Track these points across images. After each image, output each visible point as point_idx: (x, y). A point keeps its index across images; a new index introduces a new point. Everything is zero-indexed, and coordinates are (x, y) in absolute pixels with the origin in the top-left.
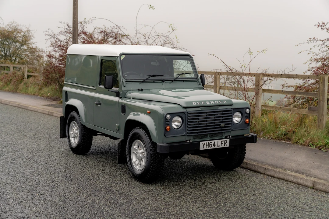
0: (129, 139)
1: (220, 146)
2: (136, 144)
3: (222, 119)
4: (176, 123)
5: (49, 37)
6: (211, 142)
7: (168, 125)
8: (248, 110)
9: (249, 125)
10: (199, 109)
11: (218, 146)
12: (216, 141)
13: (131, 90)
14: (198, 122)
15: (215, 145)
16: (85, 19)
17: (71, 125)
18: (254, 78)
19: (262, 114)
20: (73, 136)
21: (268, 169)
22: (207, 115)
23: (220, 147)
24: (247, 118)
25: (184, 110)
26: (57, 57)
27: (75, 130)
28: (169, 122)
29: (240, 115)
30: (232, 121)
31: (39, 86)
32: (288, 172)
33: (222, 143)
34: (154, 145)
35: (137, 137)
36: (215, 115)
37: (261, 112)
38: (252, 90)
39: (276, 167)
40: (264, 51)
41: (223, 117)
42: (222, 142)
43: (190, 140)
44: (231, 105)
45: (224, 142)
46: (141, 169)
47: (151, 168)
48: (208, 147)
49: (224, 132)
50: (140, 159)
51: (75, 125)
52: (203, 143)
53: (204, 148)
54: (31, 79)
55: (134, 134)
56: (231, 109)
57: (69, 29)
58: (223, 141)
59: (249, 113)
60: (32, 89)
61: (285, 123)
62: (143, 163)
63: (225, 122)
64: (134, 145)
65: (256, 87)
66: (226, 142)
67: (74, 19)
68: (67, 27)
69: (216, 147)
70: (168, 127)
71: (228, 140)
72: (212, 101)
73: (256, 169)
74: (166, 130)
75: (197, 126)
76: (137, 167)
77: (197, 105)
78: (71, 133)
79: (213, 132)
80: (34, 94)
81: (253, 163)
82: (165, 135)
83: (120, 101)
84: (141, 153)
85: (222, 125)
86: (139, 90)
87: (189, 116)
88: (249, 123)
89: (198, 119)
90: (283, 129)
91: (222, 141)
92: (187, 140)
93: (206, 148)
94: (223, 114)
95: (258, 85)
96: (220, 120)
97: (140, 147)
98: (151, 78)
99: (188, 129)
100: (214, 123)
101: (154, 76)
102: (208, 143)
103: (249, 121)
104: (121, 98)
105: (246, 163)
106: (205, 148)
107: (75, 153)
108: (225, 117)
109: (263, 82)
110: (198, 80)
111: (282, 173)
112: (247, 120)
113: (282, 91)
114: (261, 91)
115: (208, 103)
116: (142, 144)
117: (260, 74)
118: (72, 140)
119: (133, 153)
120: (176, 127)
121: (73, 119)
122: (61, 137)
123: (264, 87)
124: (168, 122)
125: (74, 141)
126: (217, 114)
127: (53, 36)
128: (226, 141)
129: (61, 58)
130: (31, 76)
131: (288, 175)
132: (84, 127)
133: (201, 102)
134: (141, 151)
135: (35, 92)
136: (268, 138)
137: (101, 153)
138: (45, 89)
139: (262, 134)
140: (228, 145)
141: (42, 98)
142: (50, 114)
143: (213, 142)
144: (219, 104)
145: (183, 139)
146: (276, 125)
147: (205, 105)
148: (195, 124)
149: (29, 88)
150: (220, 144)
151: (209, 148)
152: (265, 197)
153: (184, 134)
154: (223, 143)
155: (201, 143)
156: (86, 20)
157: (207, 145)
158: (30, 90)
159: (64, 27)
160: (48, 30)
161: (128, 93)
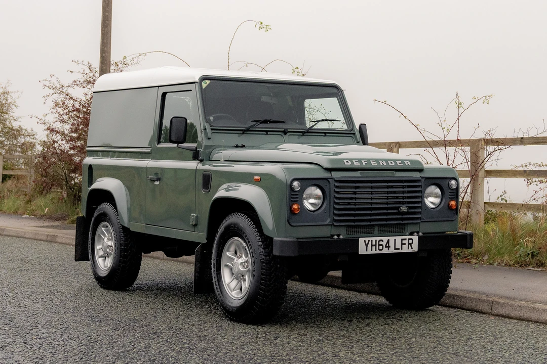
0: (217, 239)
1: (399, 249)
2: (232, 249)
3: (403, 198)
4: (312, 201)
5: (52, 91)
6: (382, 241)
7: (295, 202)
8: (453, 182)
9: (457, 213)
10: (358, 174)
11: (395, 249)
12: (392, 239)
13: (221, 146)
14: (355, 199)
15: (389, 247)
16: (125, 58)
17: (98, 232)
18: (468, 149)
19: (487, 221)
20: (101, 253)
21: (498, 303)
22: (372, 187)
24: (452, 199)
25: (326, 175)
26: (66, 132)
27: (106, 239)
28: (297, 196)
29: (438, 191)
30: (422, 202)
31: (26, 195)
32: (537, 305)
33: (402, 244)
34: (267, 241)
35: (234, 231)
36: (388, 187)
37: (483, 216)
38: (464, 174)
39: (514, 299)
40: (487, 99)
41: (403, 192)
42: (404, 242)
43: (338, 236)
44: (421, 171)
45: (406, 242)
46: (240, 296)
47: (261, 289)
49: (408, 224)
50: (239, 277)
51: (108, 231)
52: (365, 241)
54: (9, 183)
55: (228, 228)
56: (421, 179)
57: (91, 75)
58: (406, 239)
59: (457, 189)
60: (11, 203)
61: (532, 233)
62: (246, 285)
63: (409, 203)
64: (228, 251)
65: (472, 165)
66: (411, 241)
67: (104, 55)
68: (88, 71)
69: (392, 250)
70: (295, 207)
71: (415, 238)
72: (382, 160)
73: (473, 305)
74: (292, 212)
75: (353, 207)
76: (234, 293)
77: (352, 167)
78: (98, 247)
79: (385, 223)
80: (16, 213)
81: (468, 295)
82: (290, 221)
83: (201, 167)
84: (242, 263)
85: (404, 208)
86: (237, 146)
87: (337, 187)
88: (457, 208)
89: (355, 193)
90: (527, 245)
91: (402, 240)
92: (334, 235)
94: (403, 187)
95: (476, 162)
96: (397, 198)
97: (238, 254)
98: (261, 125)
99: (336, 212)
100: (387, 203)
101: (265, 122)
102: (376, 241)
103: (457, 205)
104: (201, 161)
105: (454, 297)
106: (369, 252)
107: (105, 288)
108: (409, 192)
109: (486, 154)
110: (354, 134)
111: (525, 308)
112: (453, 203)
113: (525, 171)
114: (481, 174)
115: (373, 164)
116: (244, 244)
117: (479, 140)
118: (100, 261)
119: (226, 266)
120: (311, 208)
121: (103, 217)
122: (76, 260)
123: (488, 166)
124: (295, 196)
125: (104, 265)
126: (392, 187)
127: (60, 89)
128: (412, 239)
129: (75, 135)
130: (10, 177)
131: (538, 310)
132: (125, 230)
133: (360, 161)
134: (240, 261)
135: (18, 208)
136: (499, 264)
137: (158, 289)
138: (40, 201)
139: (486, 257)
140: (415, 247)
141: (32, 219)
142: (49, 238)
143: (385, 239)
144: (396, 167)
145: (325, 232)
146: (514, 240)
147: (368, 167)
148: (349, 204)
149: (6, 201)
150: (398, 245)
151: (378, 252)
152: (490, 342)
153: (326, 223)
154: (405, 244)
155: (361, 240)
156: (128, 61)
157: (374, 245)
158: (8, 203)
159: (82, 71)
160: (49, 78)
161: (216, 151)
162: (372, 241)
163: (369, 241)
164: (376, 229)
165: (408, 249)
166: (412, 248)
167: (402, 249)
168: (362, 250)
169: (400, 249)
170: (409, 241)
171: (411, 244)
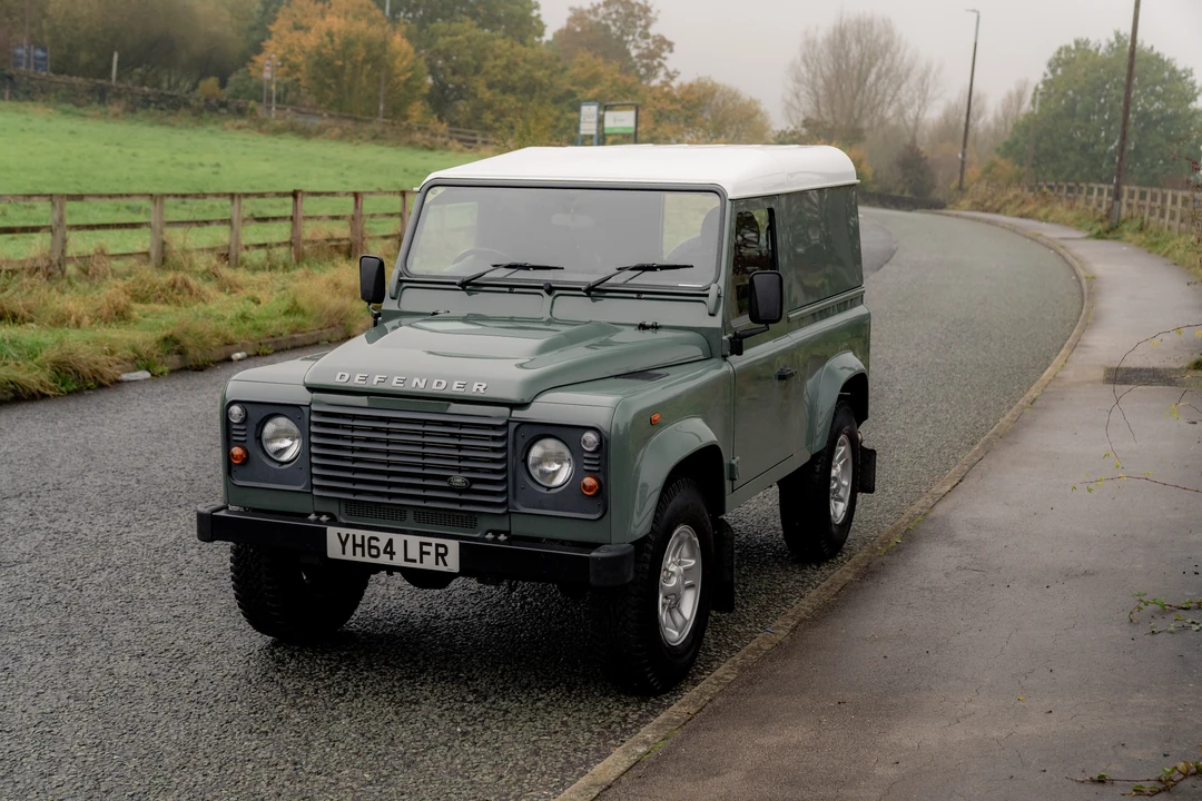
1: (414, 561)
6: (377, 540)
11: (406, 560)
15: (392, 554)
23: (417, 565)
33: (422, 553)
42: (425, 548)
45: (432, 550)
48: (363, 555)
52: (339, 534)
53: (344, 553)
58: (430, 544)
85: (458, 479)
91: (422, 544)
93: (354, 554)
102: (363, 537)
106: (349, 556)
151: (367, 559)
154: (428, 553)
162: (354, 536)
163: (348, 535)
164: (410, 515)
165: (437, 563)
166: (445, 564)
167: (421, 562)
168: (334, 550)
169: (418, 561)
170: (437, 550)
171: (443, 555)
